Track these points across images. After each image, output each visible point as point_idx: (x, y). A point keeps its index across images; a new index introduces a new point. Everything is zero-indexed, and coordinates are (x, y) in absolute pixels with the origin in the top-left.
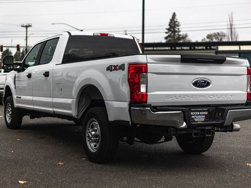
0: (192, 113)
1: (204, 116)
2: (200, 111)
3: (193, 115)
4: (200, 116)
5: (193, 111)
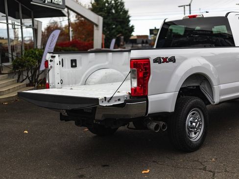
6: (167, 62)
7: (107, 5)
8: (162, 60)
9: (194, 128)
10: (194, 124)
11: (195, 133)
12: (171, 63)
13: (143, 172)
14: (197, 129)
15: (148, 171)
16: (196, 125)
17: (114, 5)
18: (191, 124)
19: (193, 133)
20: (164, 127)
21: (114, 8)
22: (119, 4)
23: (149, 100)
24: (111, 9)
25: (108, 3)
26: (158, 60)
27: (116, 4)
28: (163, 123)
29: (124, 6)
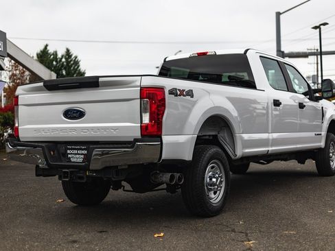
0: (68, 152)
1: (82, 156)
2: (78, 149)
3: (70, 154)
4: (78, 156)
5: (69, 149)
6: (184, 96)
7: (54, 63)
8: (179, 93)
9: (213, 184)
10: (214, 180)
11: (215, 193)
12: (188, 97)
13: (156, 236)
14: (218, 187)
15: (162, 234)
16: (217, 181)
17: (65, 63)
18: (211, 179)
19: (212, 192)
20: (180, 179)
21: (65, 69)
22: (72, 62)
23: (164, 142)
24: (61, 70)
25: (56, 61)
26: (173, 92)
27: (68, 62)
28: (179, 174)
29: (79, 66)
